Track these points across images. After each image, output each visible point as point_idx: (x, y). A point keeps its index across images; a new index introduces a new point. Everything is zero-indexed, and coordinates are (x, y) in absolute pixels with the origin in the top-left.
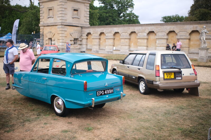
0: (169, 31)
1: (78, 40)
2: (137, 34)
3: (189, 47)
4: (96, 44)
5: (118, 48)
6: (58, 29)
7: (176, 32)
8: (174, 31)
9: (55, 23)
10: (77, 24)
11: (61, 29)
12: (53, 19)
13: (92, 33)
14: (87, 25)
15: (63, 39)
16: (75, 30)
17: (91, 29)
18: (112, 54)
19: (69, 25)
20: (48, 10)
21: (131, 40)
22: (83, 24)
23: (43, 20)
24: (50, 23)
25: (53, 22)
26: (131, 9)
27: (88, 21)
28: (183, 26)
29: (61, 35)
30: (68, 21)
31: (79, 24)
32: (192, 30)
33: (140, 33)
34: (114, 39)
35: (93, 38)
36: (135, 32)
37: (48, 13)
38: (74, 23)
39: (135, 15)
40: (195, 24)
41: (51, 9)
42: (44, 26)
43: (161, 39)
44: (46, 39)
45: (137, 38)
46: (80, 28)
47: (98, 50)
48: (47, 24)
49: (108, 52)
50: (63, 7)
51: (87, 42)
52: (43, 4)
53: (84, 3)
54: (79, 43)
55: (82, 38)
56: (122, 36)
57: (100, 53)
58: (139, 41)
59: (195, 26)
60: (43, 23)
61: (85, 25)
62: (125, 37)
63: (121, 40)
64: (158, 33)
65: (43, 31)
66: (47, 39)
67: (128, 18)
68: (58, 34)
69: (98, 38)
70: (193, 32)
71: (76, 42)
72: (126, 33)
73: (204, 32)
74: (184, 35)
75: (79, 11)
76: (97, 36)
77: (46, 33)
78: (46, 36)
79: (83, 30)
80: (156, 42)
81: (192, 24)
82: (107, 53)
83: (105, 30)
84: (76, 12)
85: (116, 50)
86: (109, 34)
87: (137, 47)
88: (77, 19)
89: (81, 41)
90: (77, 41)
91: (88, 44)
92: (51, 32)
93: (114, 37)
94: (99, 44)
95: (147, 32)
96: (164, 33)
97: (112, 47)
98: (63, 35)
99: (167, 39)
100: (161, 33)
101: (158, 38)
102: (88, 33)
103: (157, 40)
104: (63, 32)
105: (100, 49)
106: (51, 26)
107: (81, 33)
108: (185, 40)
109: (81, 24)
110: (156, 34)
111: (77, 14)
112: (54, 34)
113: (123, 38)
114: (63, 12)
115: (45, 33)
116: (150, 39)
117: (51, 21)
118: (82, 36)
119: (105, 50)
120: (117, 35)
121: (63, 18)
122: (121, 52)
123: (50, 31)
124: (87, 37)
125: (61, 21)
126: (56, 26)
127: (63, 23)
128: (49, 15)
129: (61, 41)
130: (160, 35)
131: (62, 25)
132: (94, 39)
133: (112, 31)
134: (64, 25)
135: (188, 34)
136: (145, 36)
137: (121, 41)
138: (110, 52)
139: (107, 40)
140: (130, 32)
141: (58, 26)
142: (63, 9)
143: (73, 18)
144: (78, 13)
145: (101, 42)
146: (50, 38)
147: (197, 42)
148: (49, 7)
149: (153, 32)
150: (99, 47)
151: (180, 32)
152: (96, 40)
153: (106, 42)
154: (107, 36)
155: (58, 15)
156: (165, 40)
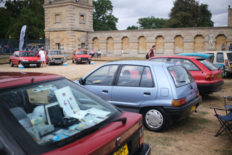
0: (176, 35)
1: (85, 45)
2: (146, 38)
3: (194, 49)
4: (103, 48)
5: (127, 51)
6: (68, 34)
7: (183, 36)
8: (180, 36)
9: (64, 28)
10: (84, 29)
11: (71, 34)
12: (61, 24)
13: (98, 38)
14: (92, 30)
15: (73, 44)
16: (82, 35)
17: (97, 34)
18: (121, 56)
19: (77, 30)
20: (55, 15)
21: (140, 44)
22: (88, 29)
23: (49, 25)
24: (57, 28)
25: (62, 27)
26: (110, 11)
27: (92, 26)
28: (189, 31)
29: (71, 40)
30: (76, 27)
31: (85, 29)
32: (197, 34)
33: (149, 38)
34: (122, 43)
35: (100, 42)
36: (143, 36)
37: (55, 18)
38: (81, 28)
39: (115, 18)
40: (199, 30)
41: (59, 15)
42: (50, 31)
43: (168, 42)
44: (52, 44)
45: (146, 42)
46: (86, 33)
47: (106, 54)
48: (54, 29)
49: (117, 55)
50: (72, 13)
51: (93, 46)
52: (48, 9)
53: (88, 9)
54: (86, 47)
55: (88, 42)
56: (131, 40)
57: (108, 56)
58: (148, 45)
59: (199, 31)
60: (49, 28)
61: (90, 29)
62: (134, 41)
63: (130, 43)
64: (166, 37)
65: (49, 36)
66: (54, 44)
67: (107, 20)
68: (67, 39)
69: (106, 42)
70: (197, 36)
71: (83, 47)
72: (135, 38)
73: (211, 36)
74: (190, 39)
75: (85, 16)
76: (104, 41)
77: (53, 38)
78: (53, 42)
79: (89, 34)
80: (164, 46)
81: (197, 30)
82: (115, 56)
83: (113, 35)
84: (82, 18)
85: (124, 53)
86: (118, 39)
87: (146, 50)
88: (83, 24)
89: (87, 45)
90: (83, 45)
91: (94, 48)
92: (59, 37)
93: (122, 41)
94: (107, 48)
95: (156, 36)
96: (172, 37)
97: (120, 51)
98: (73, 40)
99: (174, 42)
100: (168, 37)
101: (166, 41)
102: (94, 38)
103: (165, 43)
104: (73, 37)
105: (107, 53)
106: (59, 31)
107: (87, 38)
108: (191, 43)
109: (87, 29)
110: (164, 38)
111: (83, 20)
112: (63, 39)
113: (131, 42)
114: (72, 18)
115: (51, 38)
116: (158, 42)
117: (58, 26)
118: (87, 40)
119: (113, 53)
120: (125, 39)
121: (73, 24)
122: (130, 55)
123: (57, 36)
124: (93, 41)
125: (70, 26)
126: (65, 32)
127: (73, 28)
128: (56, 21)
129: (71, 46)
130: (167, 38)
131: (72, 30)
132: (102, 44)
133: (120, 35)
134: (73, 30)
135: (193, 38)
136: (154, 40)
137: (130, 45)
138: (119, 55)
139: (115, 44)
140: (139, 37)
141: (67, 31)
142: (72, 15)
143: (80, 23)
144: (84, 18)
145: (108, 46)
146: (59, 42)
147: (201, 45)
148: (56, 13)
149: (161, 36)
150: (107, 51)
151: (186, 37)
152: (104, 44)
153: (113, 46)
154: (115, 41)
155: (67, 20)
156: (173, 43)
